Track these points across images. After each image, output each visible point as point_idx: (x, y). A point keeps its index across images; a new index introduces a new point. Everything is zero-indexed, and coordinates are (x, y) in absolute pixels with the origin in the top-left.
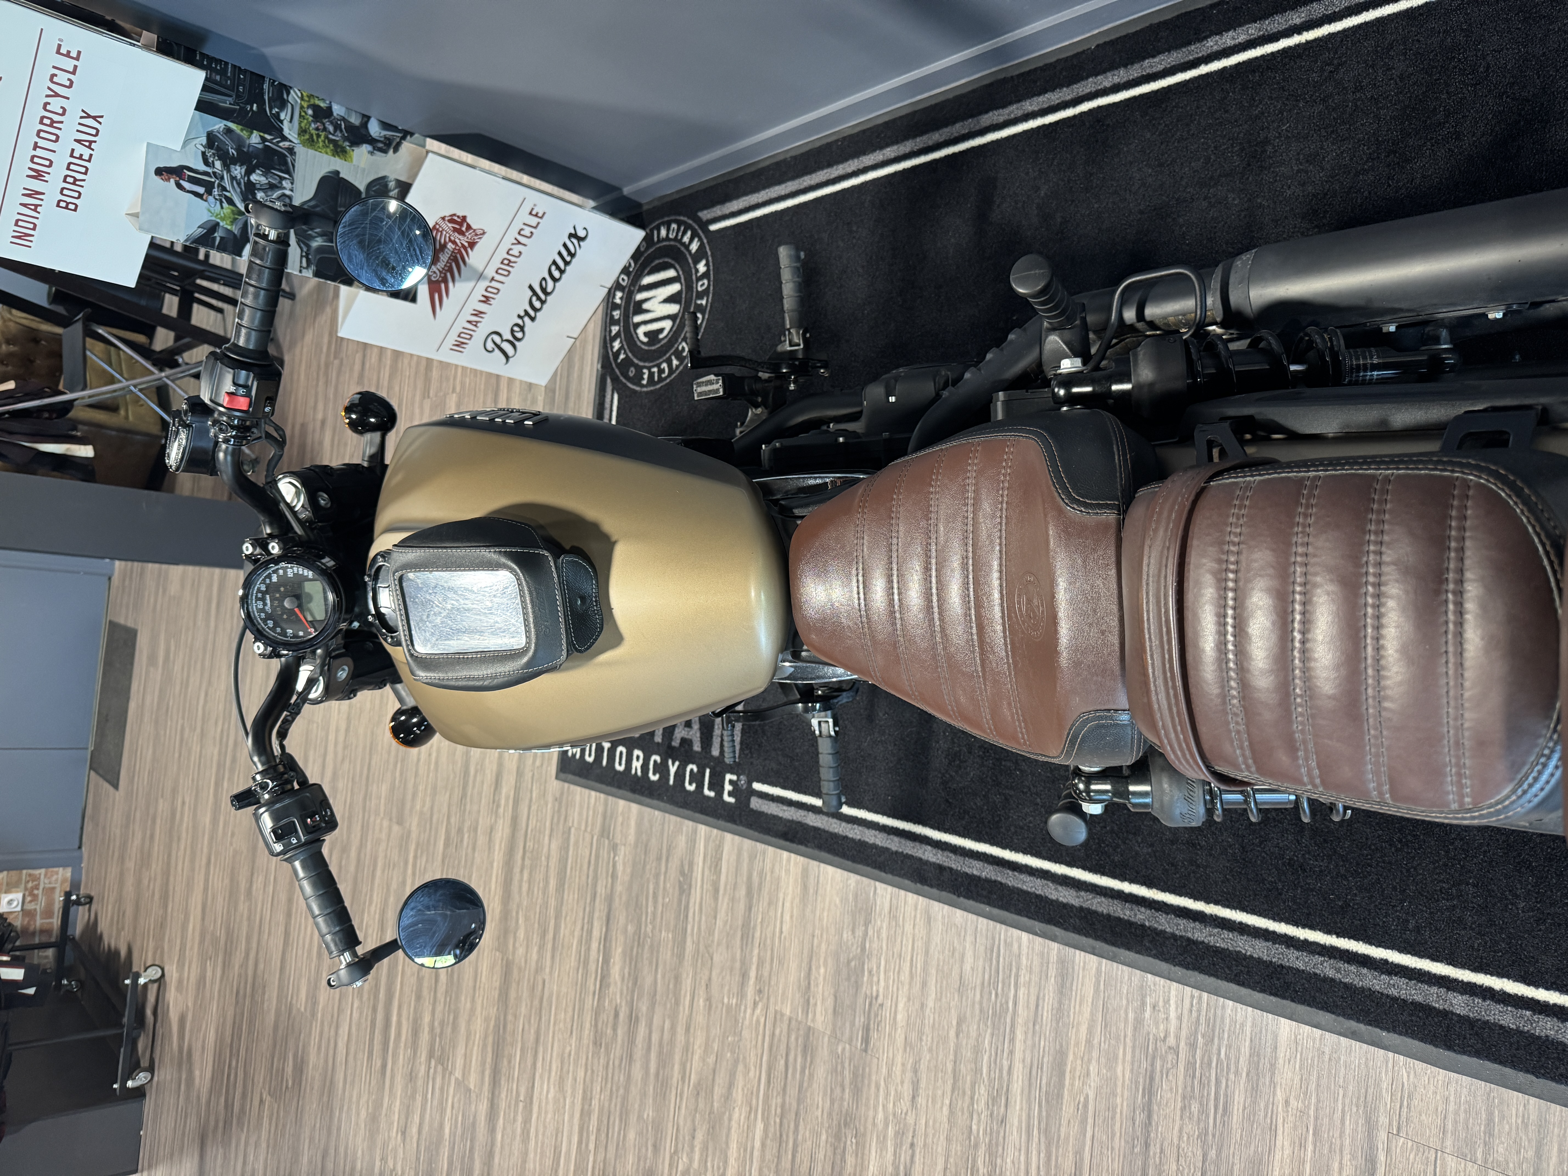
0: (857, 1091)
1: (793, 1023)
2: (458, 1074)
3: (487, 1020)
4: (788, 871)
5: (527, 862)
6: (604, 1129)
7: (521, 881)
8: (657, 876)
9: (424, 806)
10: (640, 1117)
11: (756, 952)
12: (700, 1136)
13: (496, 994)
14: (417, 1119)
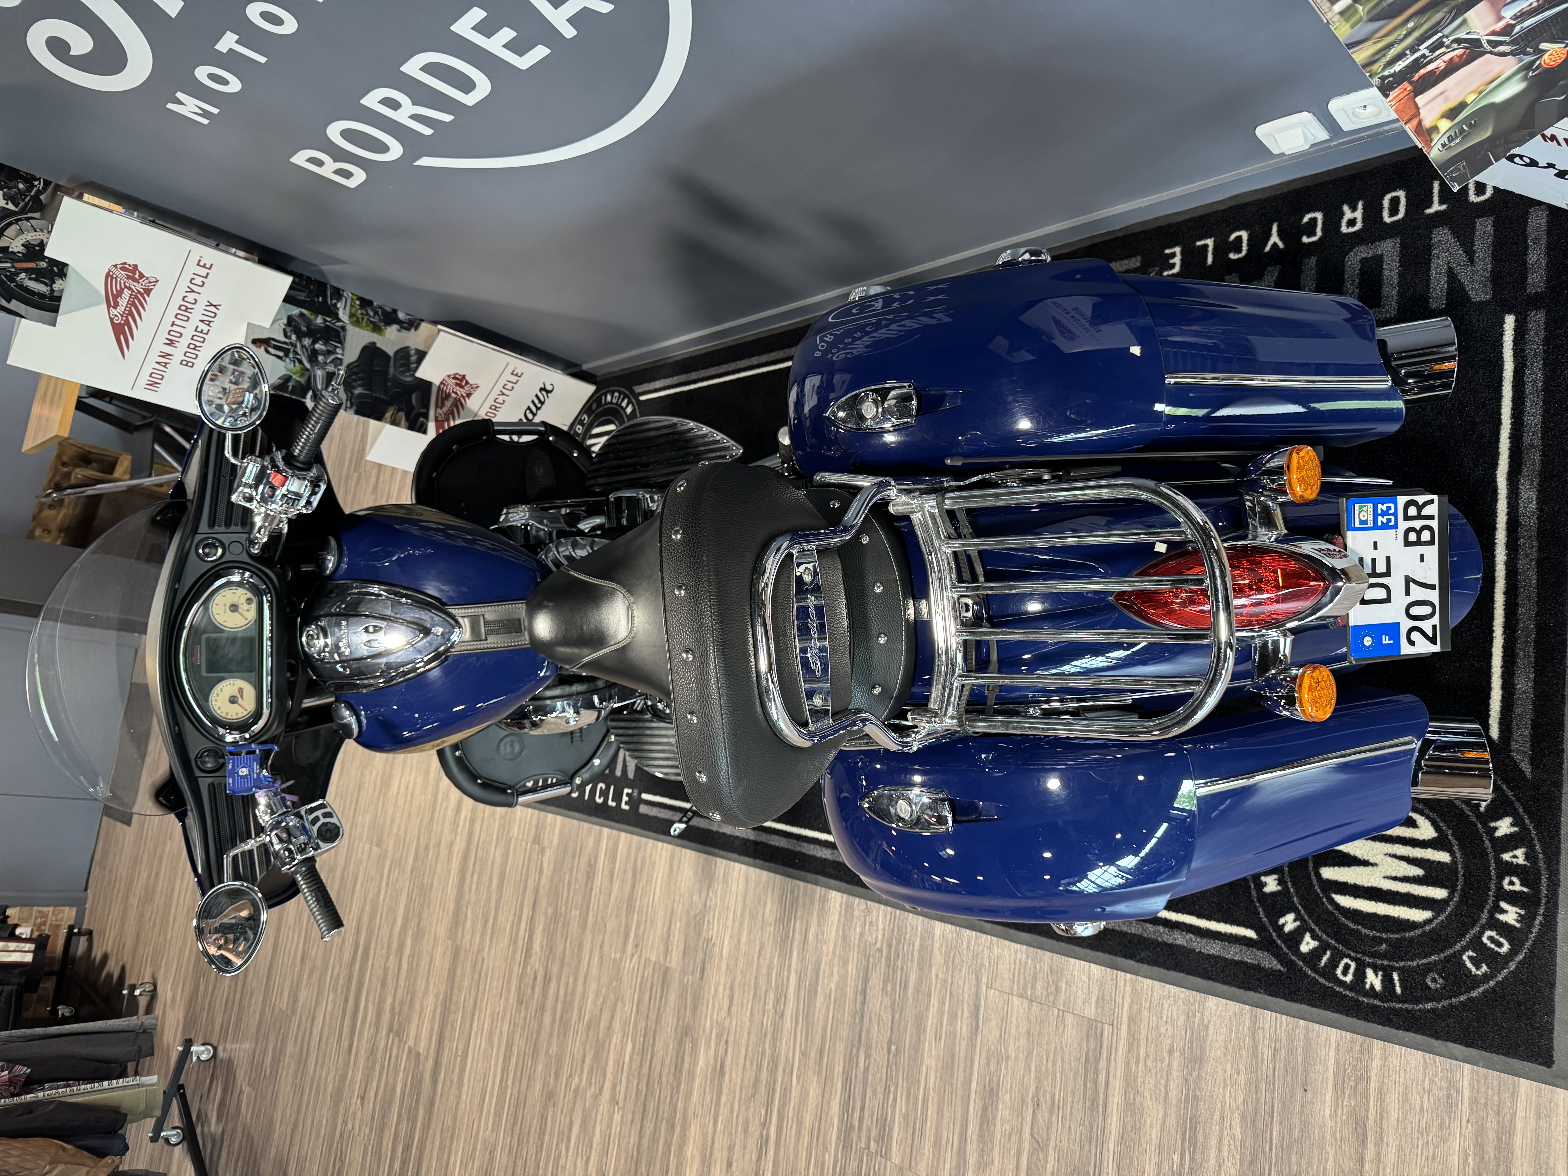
0: (695, 1008)
1: (657, 966)
2: (411, 1043)
3: (437, 995)
4: (661, 856)
5: (477, 867)
6: (520, 1067)
7: (471, 882)
8: (572, 869)
9: (399, 830)
10: (547, 1052)
11: (636, 917)
12: (588, 1061)
13: (446, 974)
14: (375, 1084)
